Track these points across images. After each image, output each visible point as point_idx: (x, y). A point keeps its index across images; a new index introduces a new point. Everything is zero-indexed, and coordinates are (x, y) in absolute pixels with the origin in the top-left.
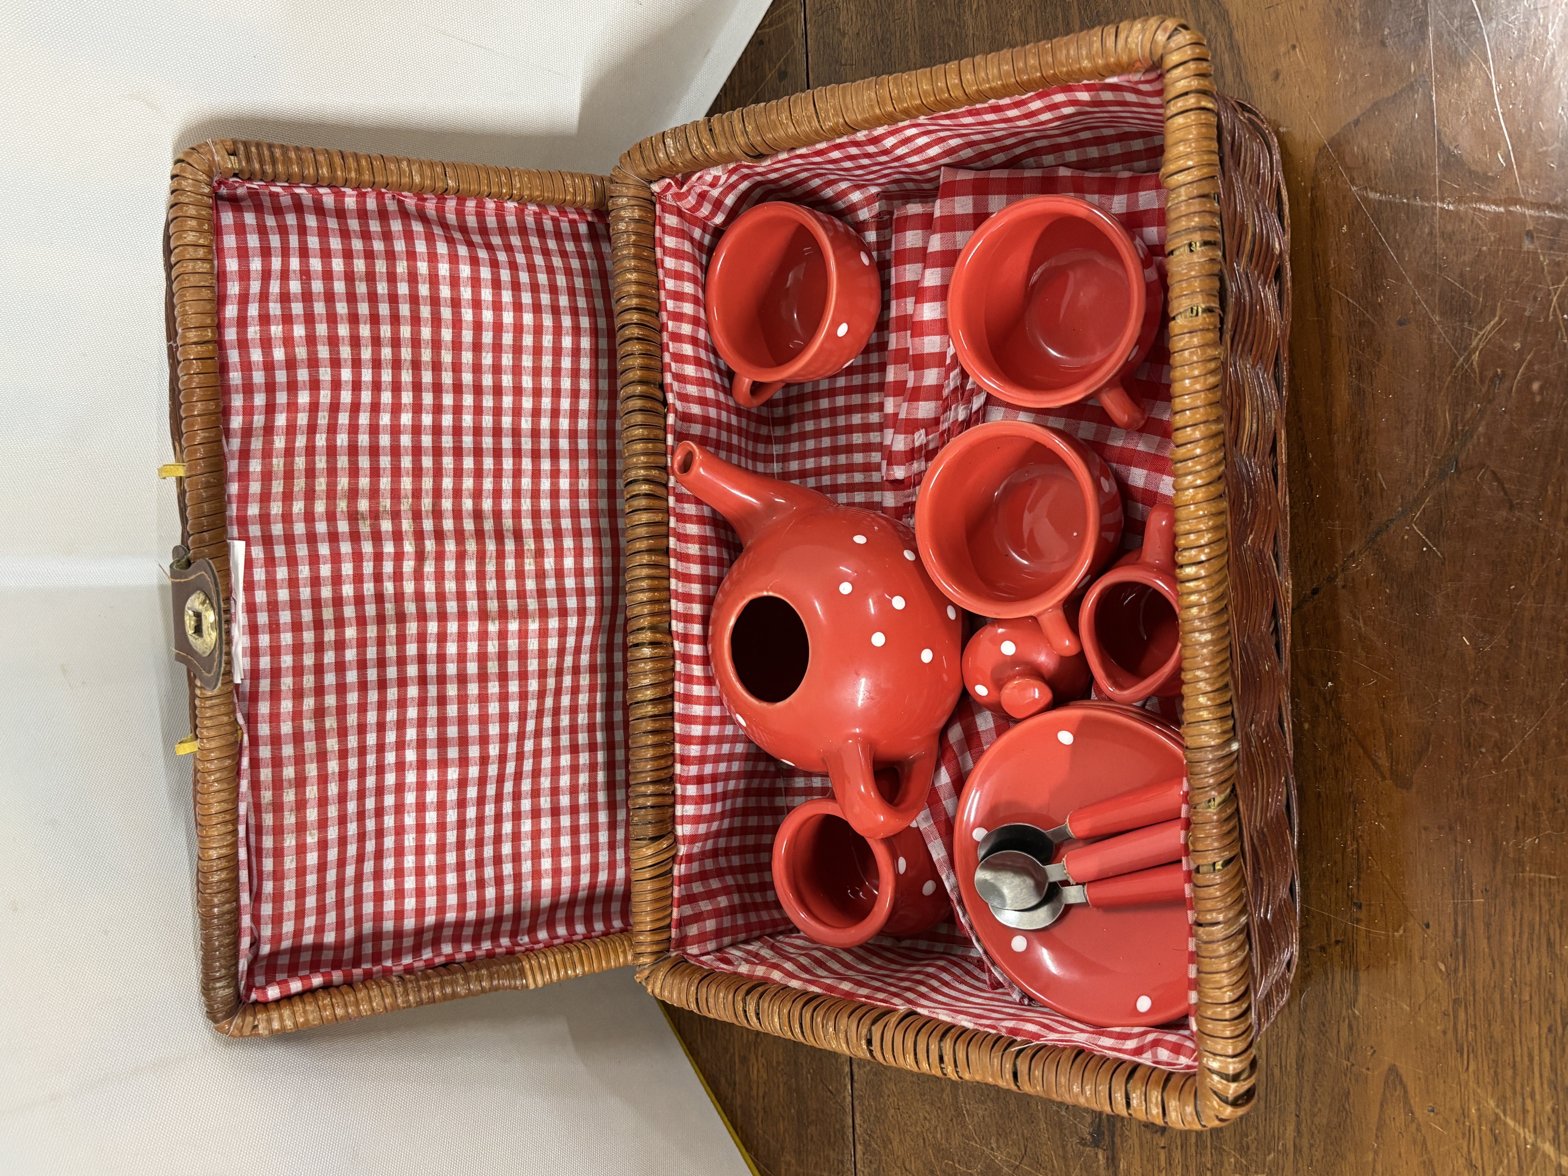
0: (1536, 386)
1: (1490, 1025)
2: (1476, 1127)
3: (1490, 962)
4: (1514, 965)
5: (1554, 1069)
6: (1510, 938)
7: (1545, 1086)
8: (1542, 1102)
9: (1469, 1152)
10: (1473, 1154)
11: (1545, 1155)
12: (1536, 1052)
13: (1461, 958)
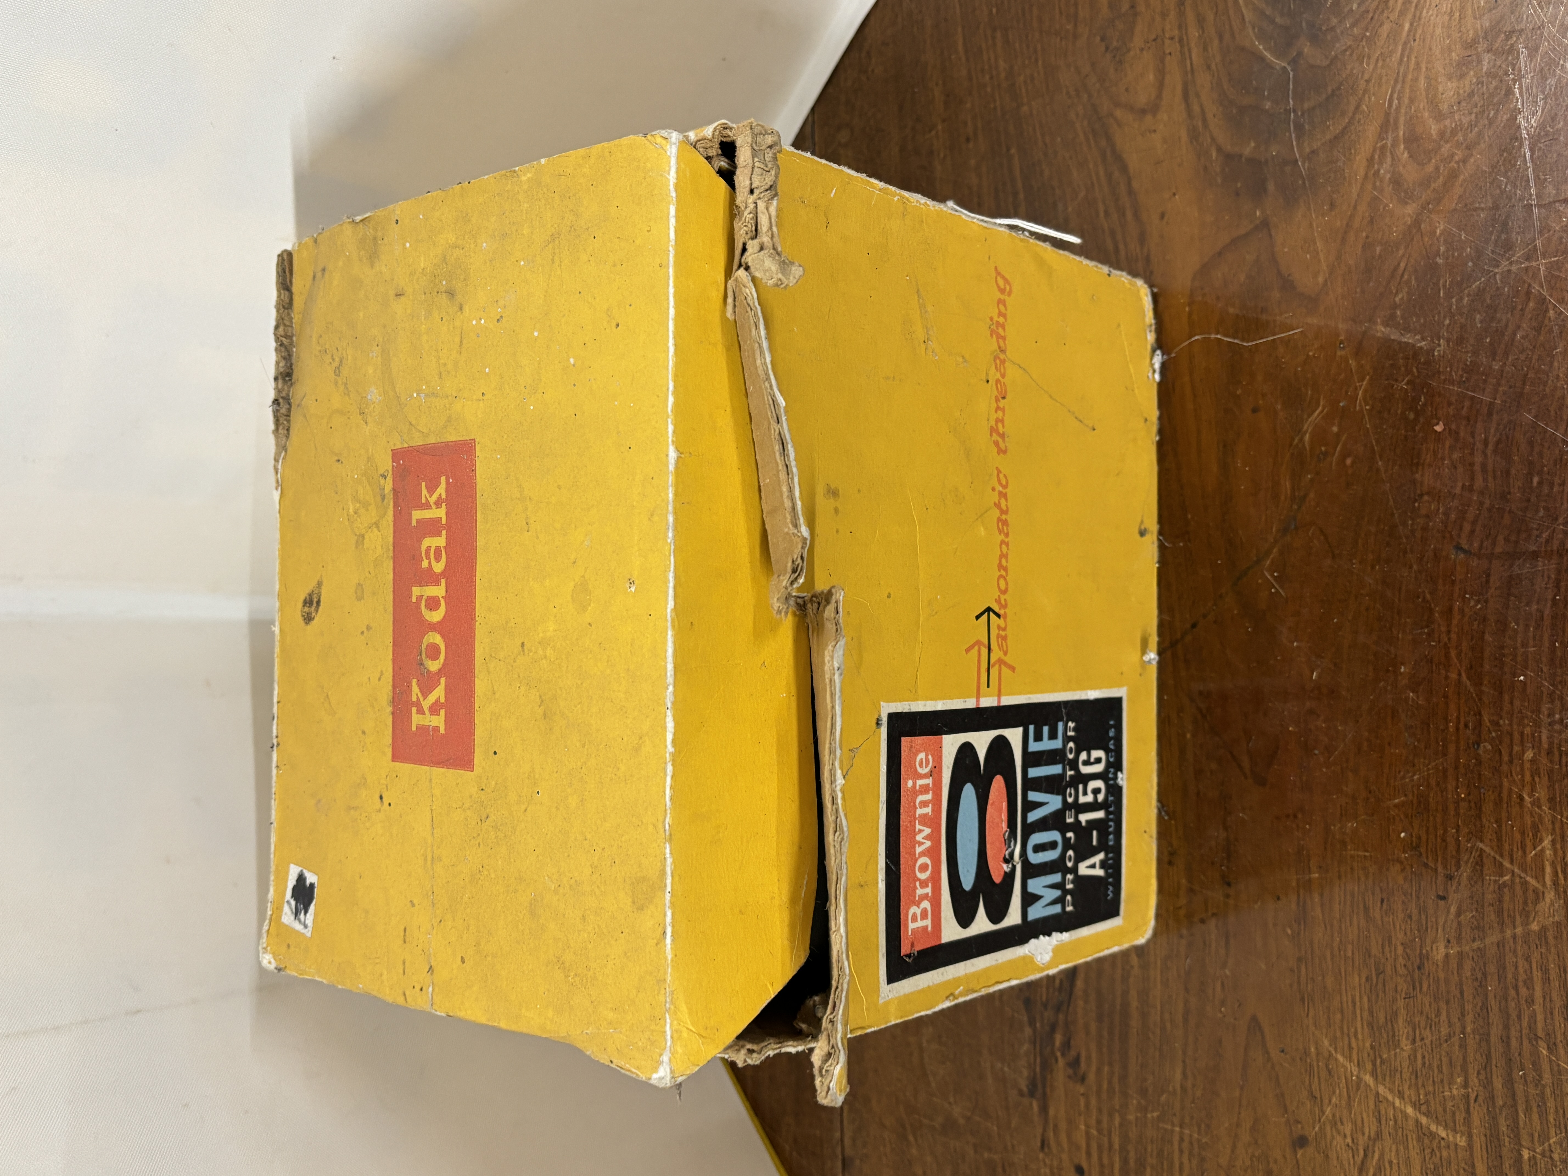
0: (1349, 461)
1: (1324, 977)
2: (1315, 1064)
3: (1323, 926)
4: (1340, 928)
5: (1371, 1013)
6: (1337, 906)
7: (1365, 1027)
8: (1363, 1040)
9: (1310, 1086)
10: (1313, 1088)
11: (1367, 1086)
12: (1357, 999)
13: (1302, 923)
